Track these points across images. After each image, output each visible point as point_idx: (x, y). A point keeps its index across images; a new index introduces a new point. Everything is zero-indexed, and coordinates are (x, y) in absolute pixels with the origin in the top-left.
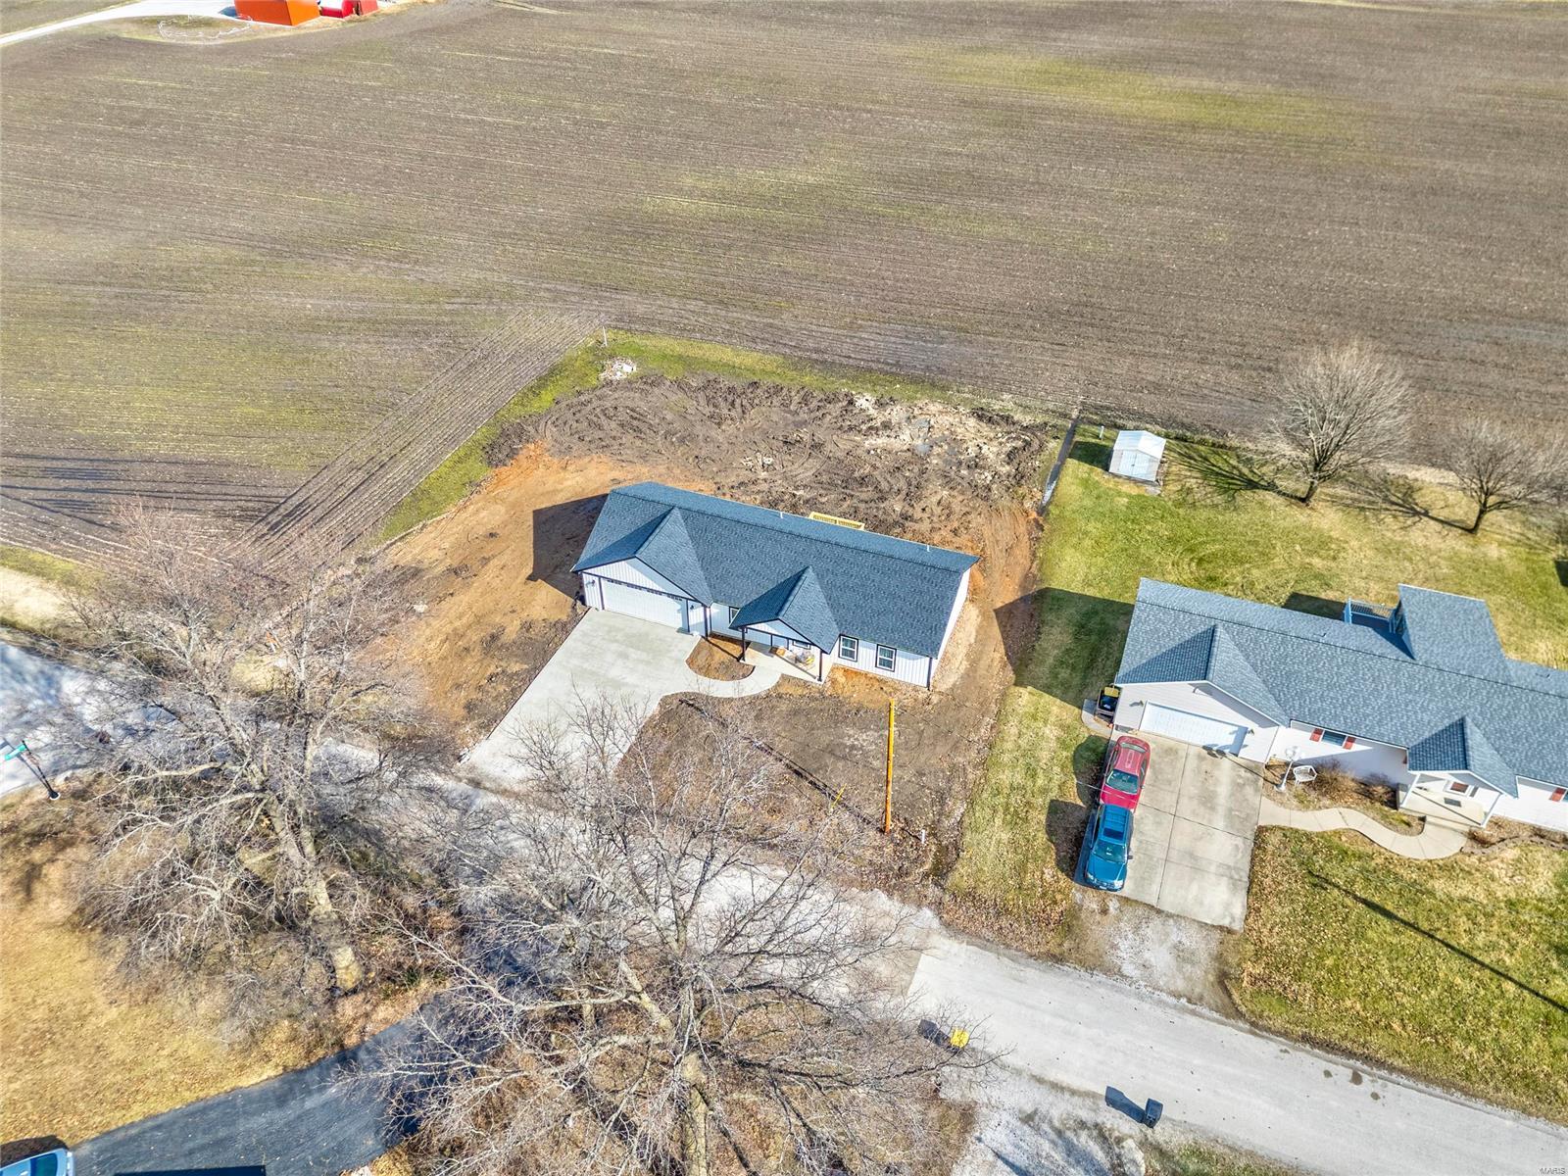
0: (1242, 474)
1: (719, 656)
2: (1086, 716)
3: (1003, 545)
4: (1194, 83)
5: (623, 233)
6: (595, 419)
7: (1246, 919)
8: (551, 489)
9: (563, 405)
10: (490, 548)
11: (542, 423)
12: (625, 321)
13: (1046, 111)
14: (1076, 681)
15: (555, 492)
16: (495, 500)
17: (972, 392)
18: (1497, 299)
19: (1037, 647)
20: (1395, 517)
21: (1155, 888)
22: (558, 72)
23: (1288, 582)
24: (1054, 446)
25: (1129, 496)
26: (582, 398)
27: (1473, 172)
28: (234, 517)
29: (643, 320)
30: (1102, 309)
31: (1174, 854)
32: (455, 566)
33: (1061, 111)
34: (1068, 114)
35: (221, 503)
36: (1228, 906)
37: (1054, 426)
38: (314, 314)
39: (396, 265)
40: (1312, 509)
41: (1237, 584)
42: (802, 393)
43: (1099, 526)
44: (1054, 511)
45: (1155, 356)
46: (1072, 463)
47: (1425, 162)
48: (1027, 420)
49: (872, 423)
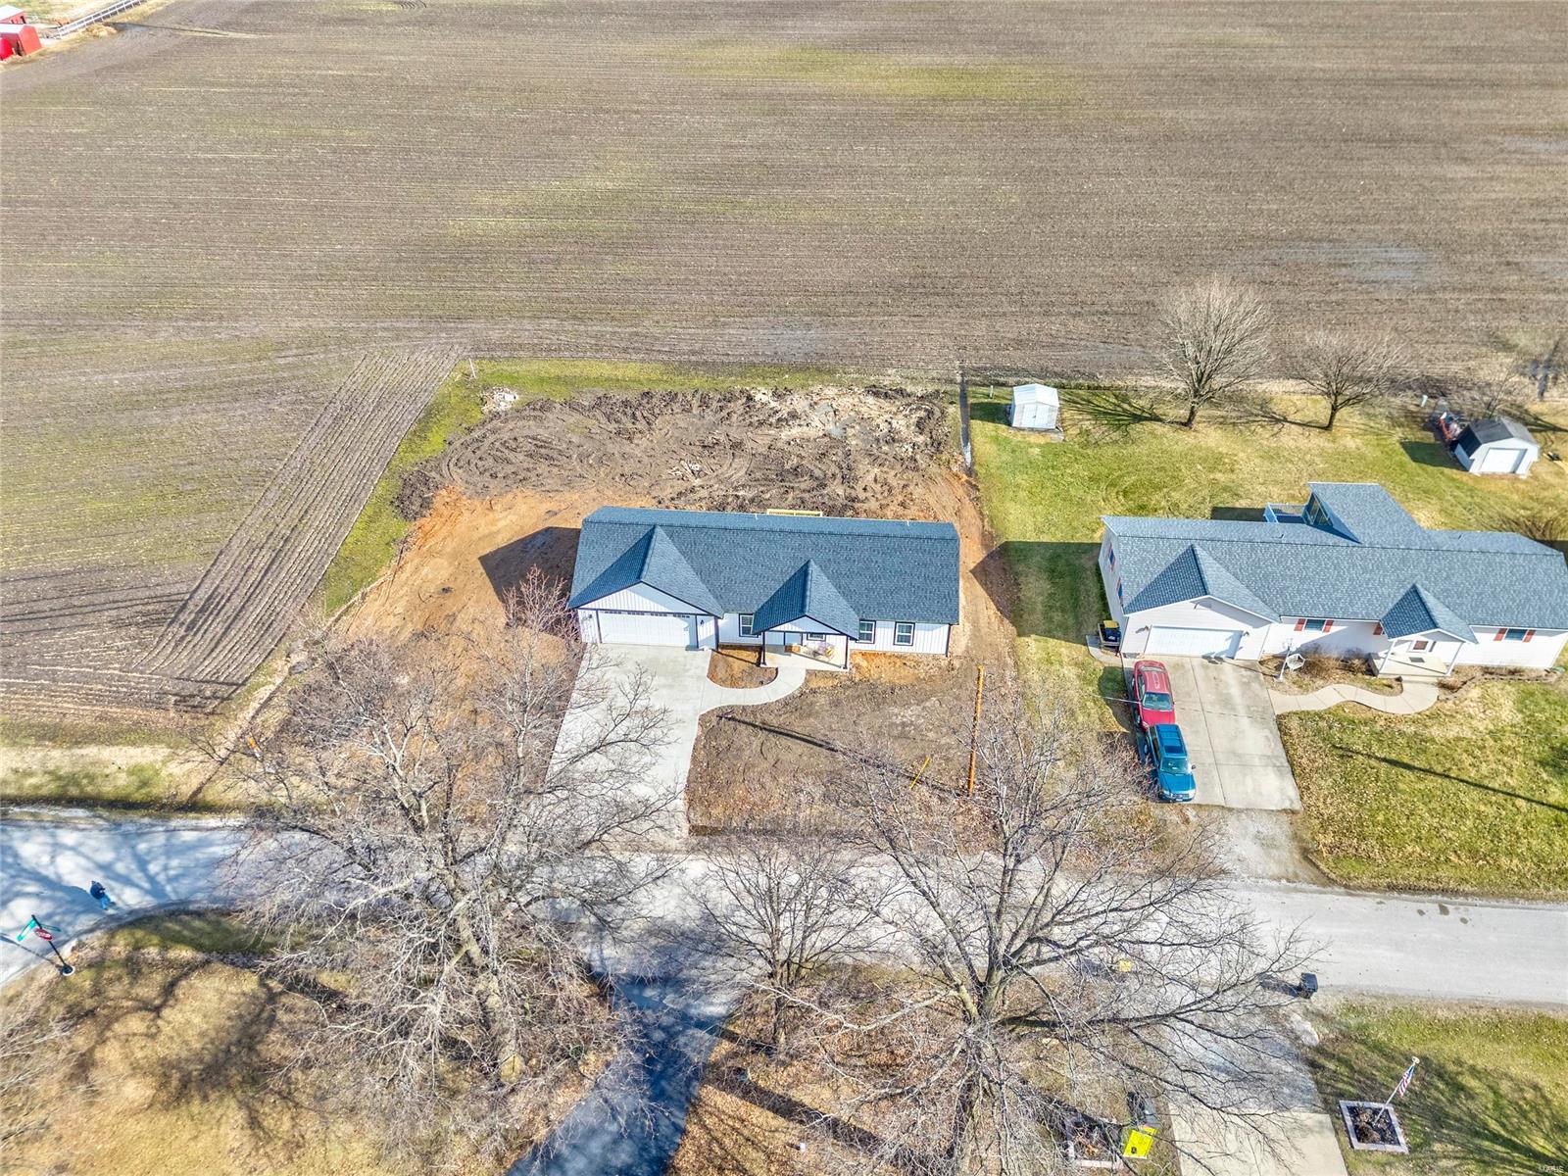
0: (1125, 410)
1: (737, 666)
2: (1094, 650)
3: (950, 510)
4: (927, 59)
5: (441, 260)
6: (499, 454)
7: (1302, 798)
8: (486, 532)
9: (457, 444)
10: (450, 605)
11: (444, 466)
12: (482, 349)
13: (807, 97)
14: (1071, 621)
15: (492, 535)
16: (432, 554)
17: (858, 372)
18: (1259, 226)
19: (1022, 598)
20: (1262, 426)
21: (1218, 790)
22: (289, 99)
23: (1204, 499)
24: (954, 411)
25: (1039, 446)
26: (475, 435)
27: (1193, 116)
28: (137, 624)
29: (504, 347)
30: (940, 278)
31: (1221, 757)
32: (420, 627)
33: (820, 96)
34: (828, 98)
35: (114, 613)
36: (1282, 790)
37: (945, 392)
38: (127, 390)
39: (198, 324)
40: (1195, 431)
41: (1163, 508)
42: (698, 396)
43: (1026, 477)
44: (981, 471)
45: (1004, 314)
46: (977, 425)
47: (1150, 113)
48: (919, 391)
49: (779, 415)
